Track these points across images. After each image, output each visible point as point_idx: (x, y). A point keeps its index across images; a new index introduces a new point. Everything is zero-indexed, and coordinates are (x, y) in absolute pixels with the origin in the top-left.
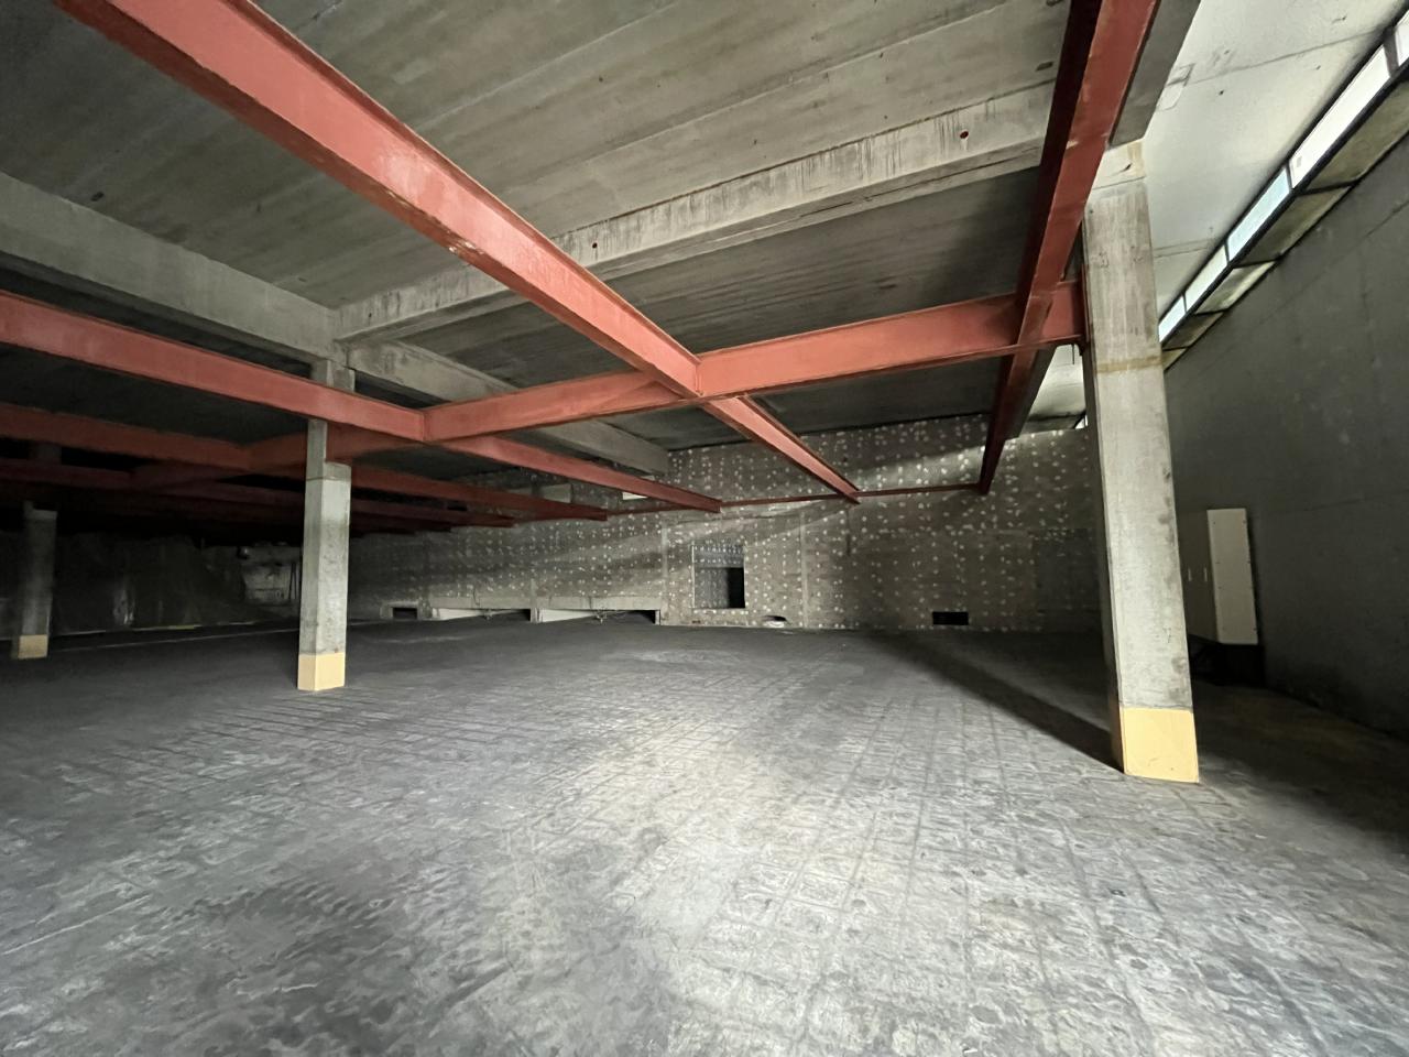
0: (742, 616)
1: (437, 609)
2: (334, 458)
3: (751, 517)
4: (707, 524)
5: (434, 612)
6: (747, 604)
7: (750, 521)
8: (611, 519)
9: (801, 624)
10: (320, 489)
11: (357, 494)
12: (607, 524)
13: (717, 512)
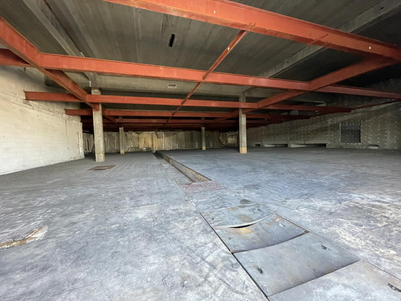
0: (359, 145)
1: (265, 144)
2: (243, 113)
3: (364, 112)
4: (346, 116)
5: (264, 145)
6: (361, 141)
7: (364, 113)
8: (311, 118)
9: (386, 147)
10: (241, 119)
11: (247, 119)
12: (310, 120)
13: (350, 112)
